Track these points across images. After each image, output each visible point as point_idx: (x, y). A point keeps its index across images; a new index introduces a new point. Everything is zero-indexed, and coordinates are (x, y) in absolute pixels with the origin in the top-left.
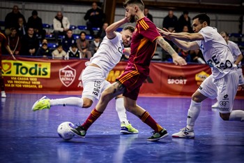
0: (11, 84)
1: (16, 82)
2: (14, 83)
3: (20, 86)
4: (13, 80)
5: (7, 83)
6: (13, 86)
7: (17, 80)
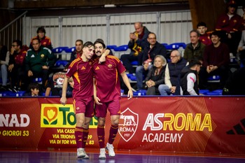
0: (56, 139)
1: (63, 136)
2: (60, 139)
3: (67, 142)
4: (60, 134)
5: (52, 138)
6: (59, 142)
7: (65, 134)
